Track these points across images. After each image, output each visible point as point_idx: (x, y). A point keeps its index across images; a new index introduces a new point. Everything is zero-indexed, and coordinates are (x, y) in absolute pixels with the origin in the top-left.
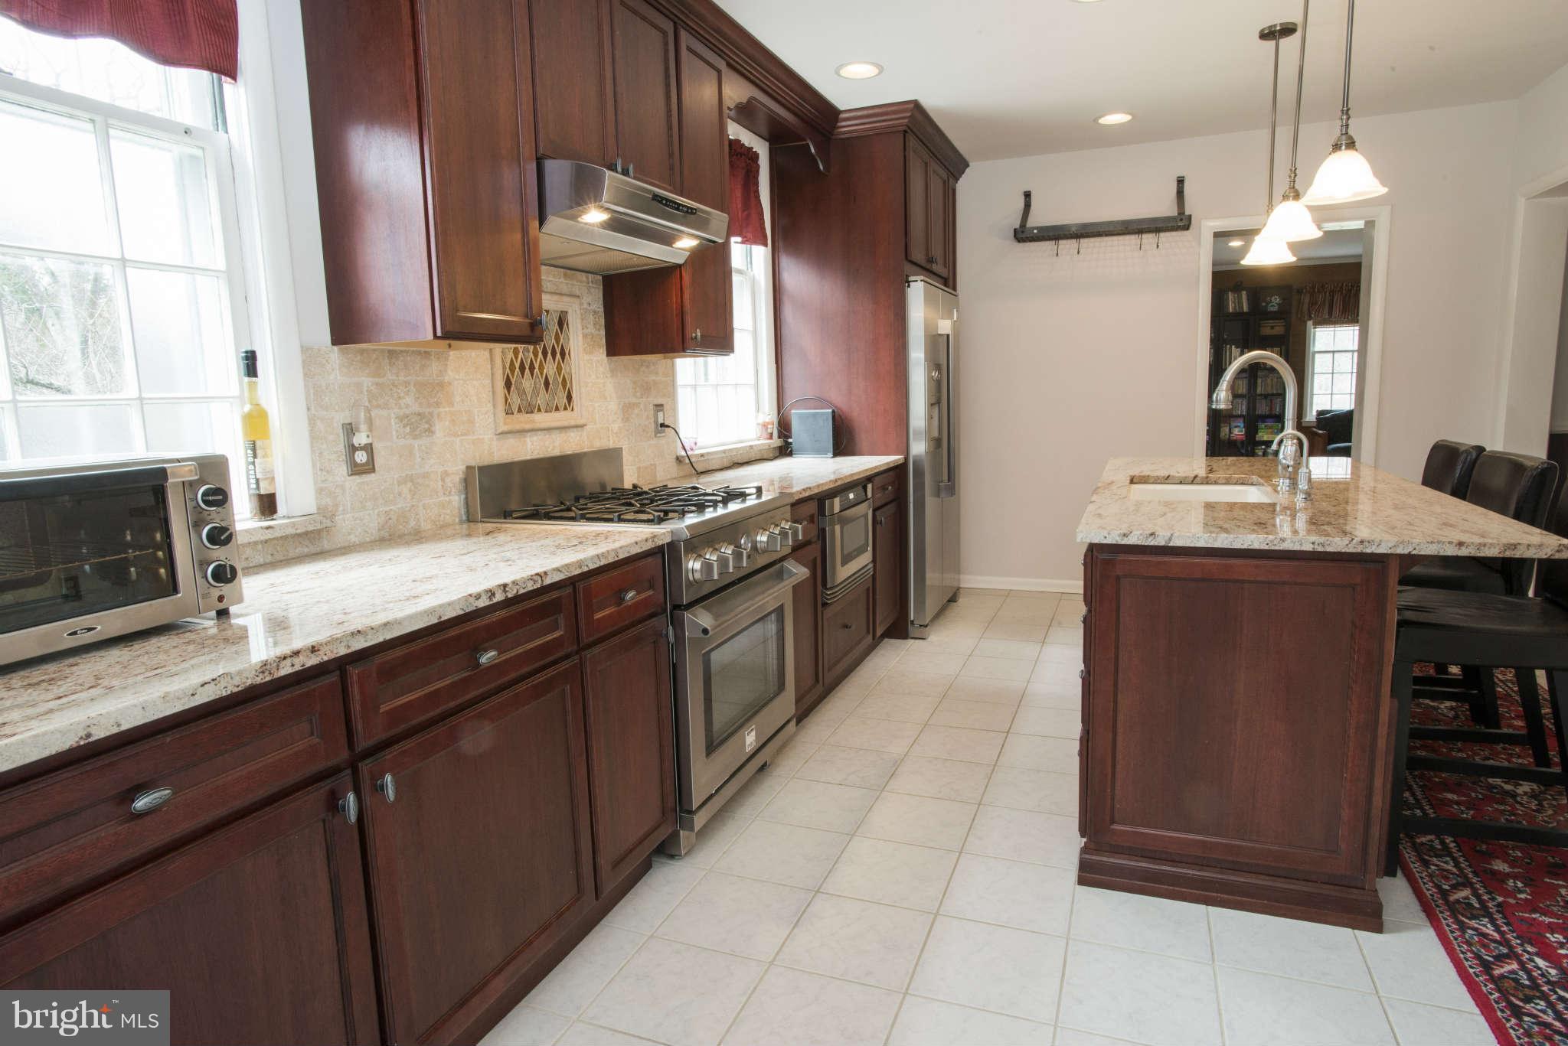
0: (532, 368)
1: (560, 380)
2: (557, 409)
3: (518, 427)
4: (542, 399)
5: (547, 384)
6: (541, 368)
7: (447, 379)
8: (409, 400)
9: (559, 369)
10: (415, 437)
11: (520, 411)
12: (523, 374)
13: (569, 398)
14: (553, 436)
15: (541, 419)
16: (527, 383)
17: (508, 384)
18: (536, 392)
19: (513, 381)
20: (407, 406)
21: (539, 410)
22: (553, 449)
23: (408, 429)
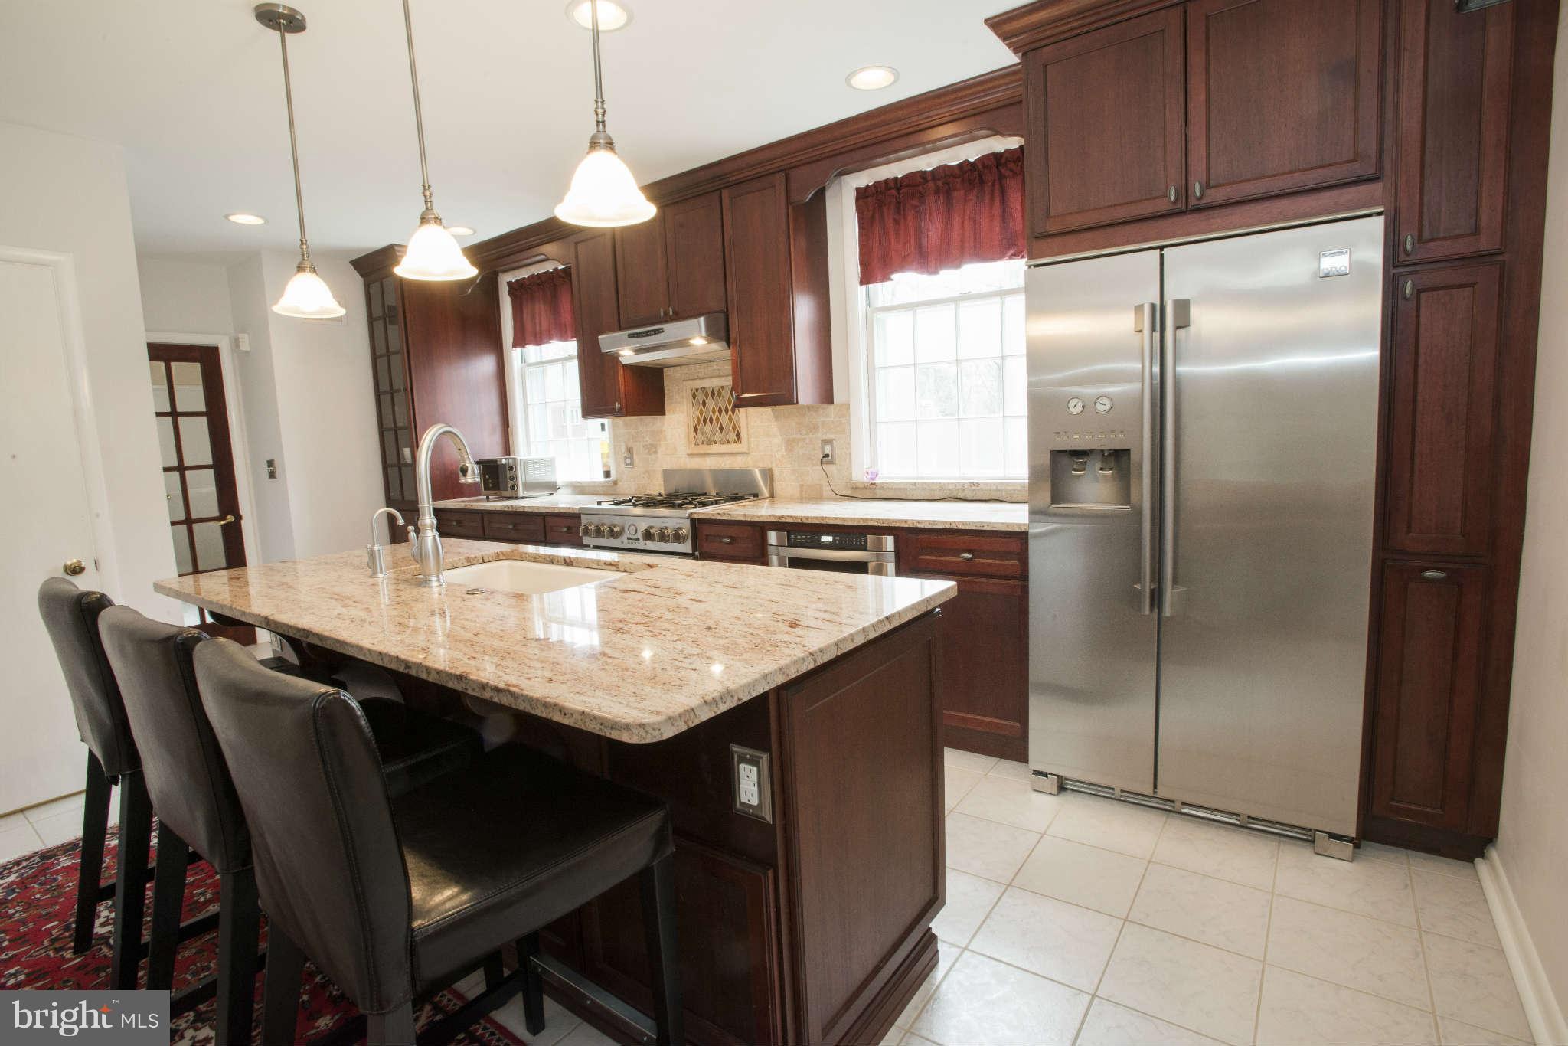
0: (711, 421)
1: (731, 426)
2: (728, 442)
3: (702, 452)
4: (718, 436)
5: (721, 428)
6: (718, 419)
7: (664, 428)
8: (648, 439)
9: (730, 419)
10: (650, 454)
11: (703, 443)
12: (705, 424)
13: (738, 436)
14: (725, 459)
15: (715, 448)
16: (708, 428)
17: (696, 430)
18: (713, 433)
19: (699, 428)
20: (647, 441)
21: (716, 443)
22: (725, 465)
23: (647, 451)
